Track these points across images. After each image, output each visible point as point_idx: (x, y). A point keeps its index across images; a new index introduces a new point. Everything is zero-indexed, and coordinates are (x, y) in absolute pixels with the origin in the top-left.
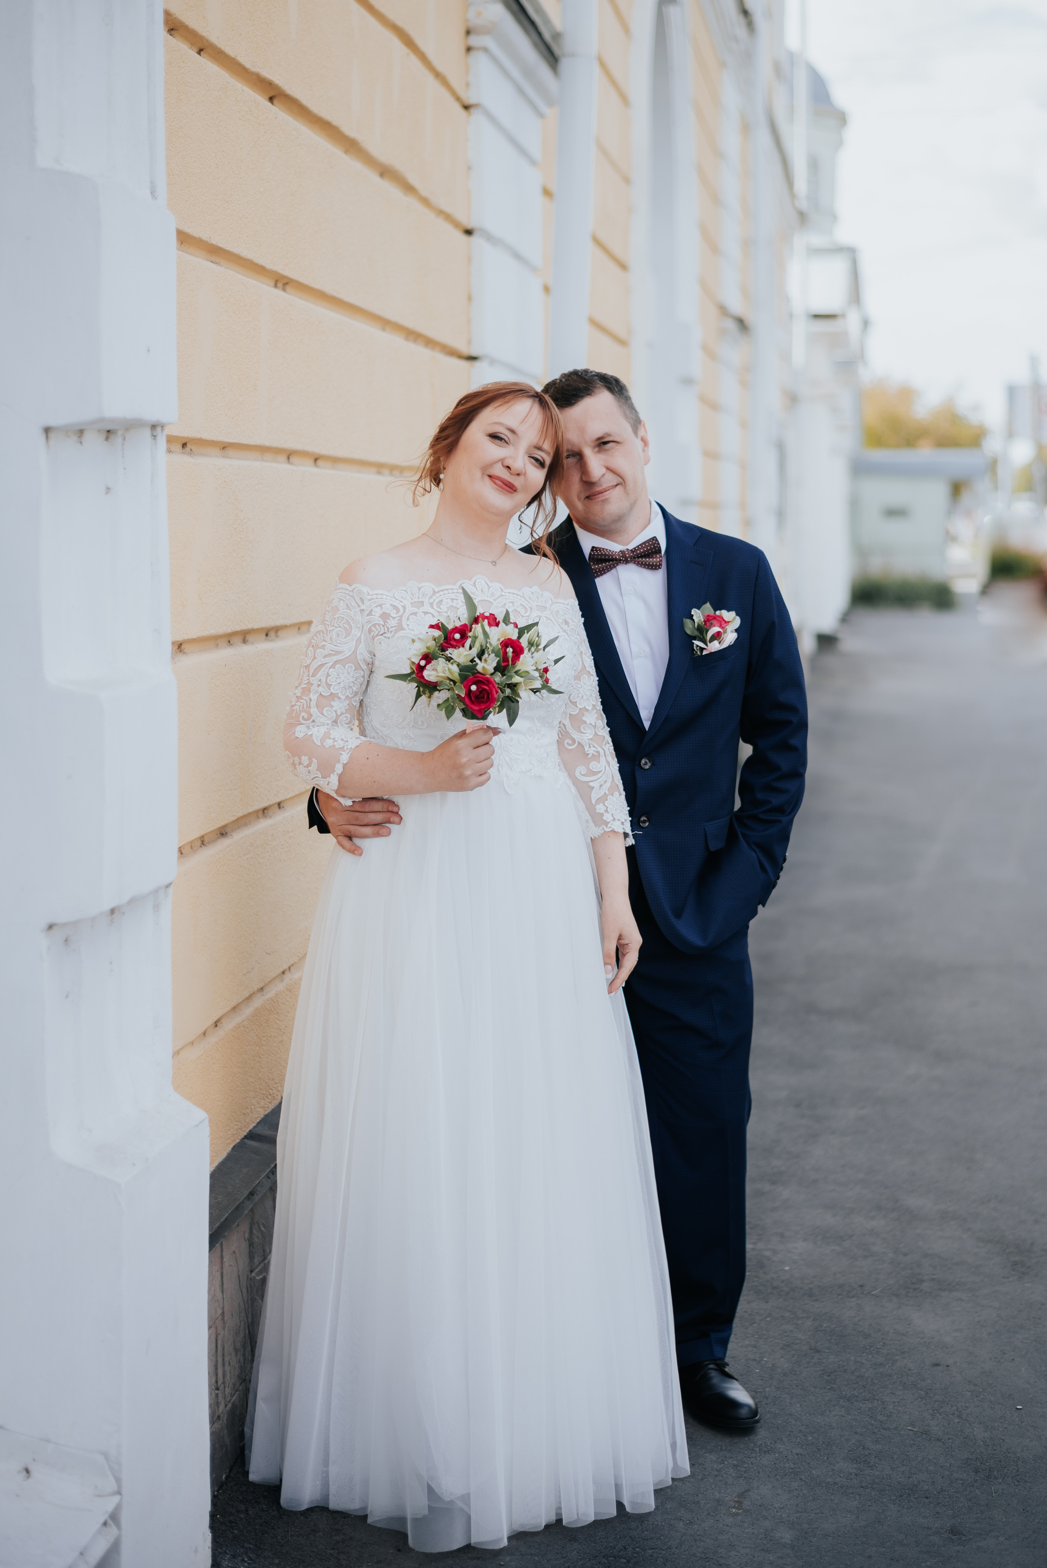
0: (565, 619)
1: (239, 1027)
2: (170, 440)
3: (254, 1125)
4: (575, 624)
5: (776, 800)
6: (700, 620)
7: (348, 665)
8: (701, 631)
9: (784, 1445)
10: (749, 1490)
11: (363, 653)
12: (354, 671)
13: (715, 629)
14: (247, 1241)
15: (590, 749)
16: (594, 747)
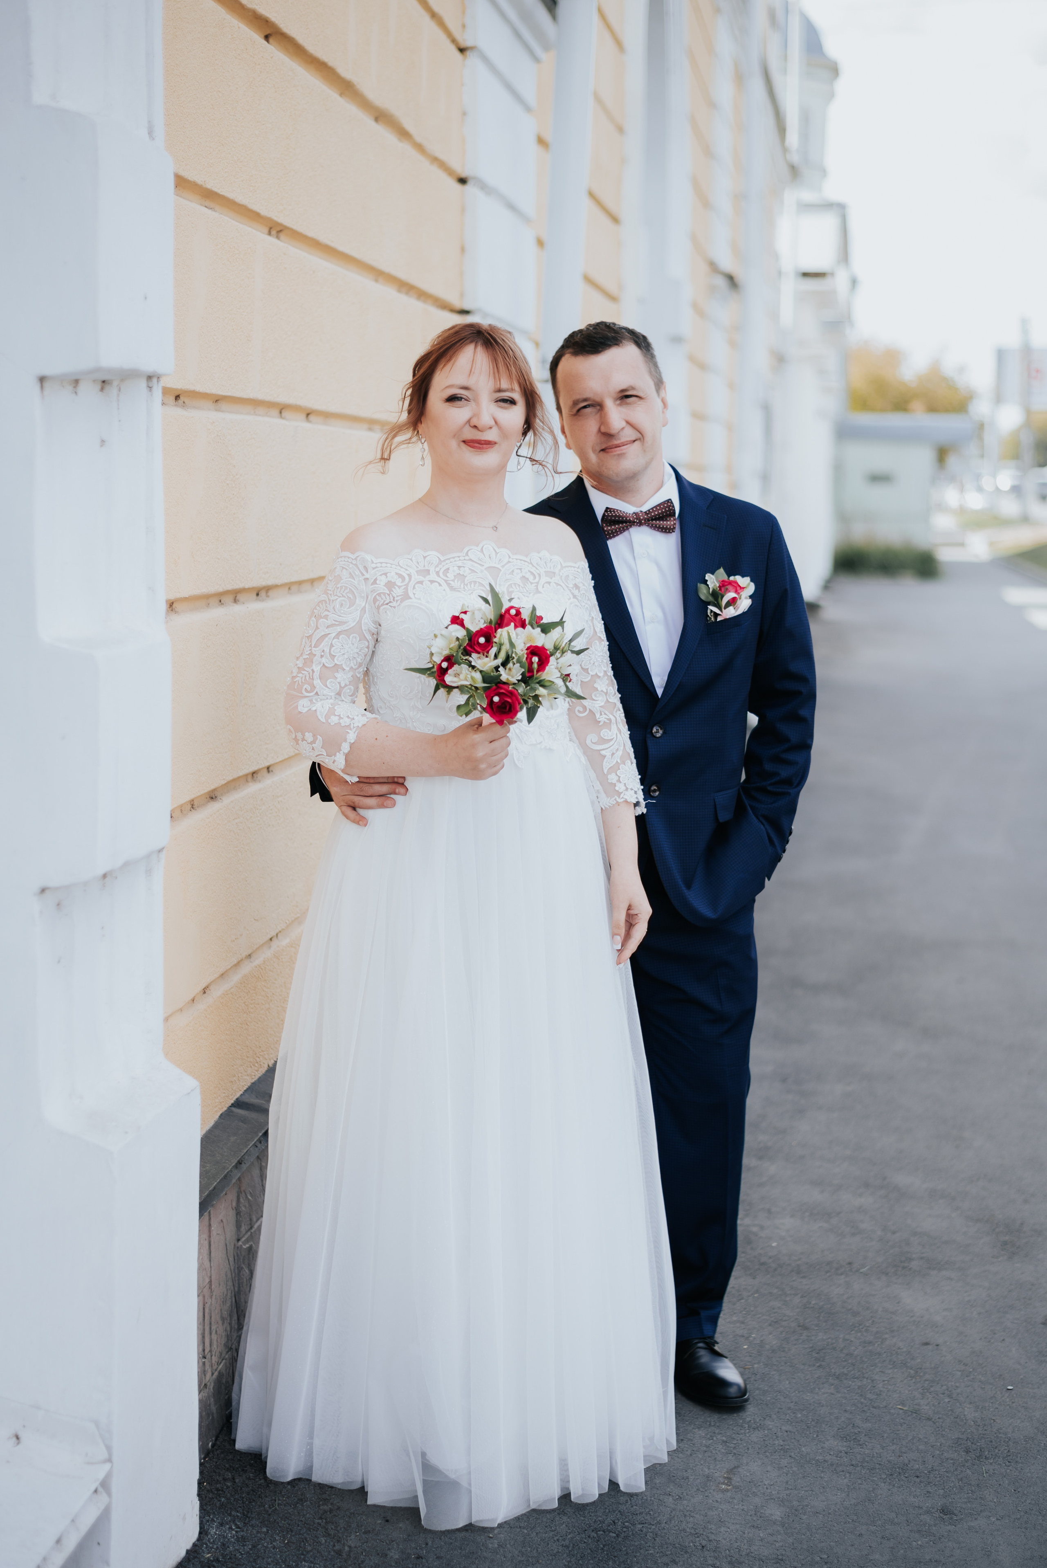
0: (575, 584)
1: (227, 994)
2: (166, 391)
3: (241, 1092)
4: (585, 588)
5: (785, 772)
6: (715, 585)
7: (352, 635)
8: (716, 597)
9: (773, 1422)
10: (738, 1467)
11: (368, 623)
12: (359, 641)
13: (731, 595)
14: (235, 1210)
15: (601, 716)
16: (605, 714)
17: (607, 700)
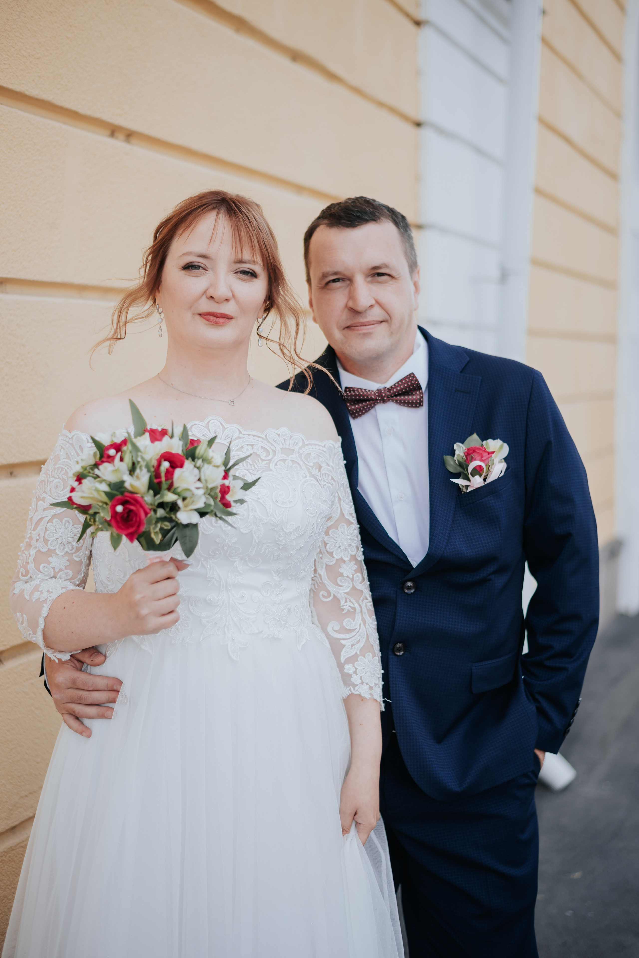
4: (329, 468)
8: (462, 467)
13: (478, 463)
15: (346, 604)
16: (351, 601)
17: (353, 586)
